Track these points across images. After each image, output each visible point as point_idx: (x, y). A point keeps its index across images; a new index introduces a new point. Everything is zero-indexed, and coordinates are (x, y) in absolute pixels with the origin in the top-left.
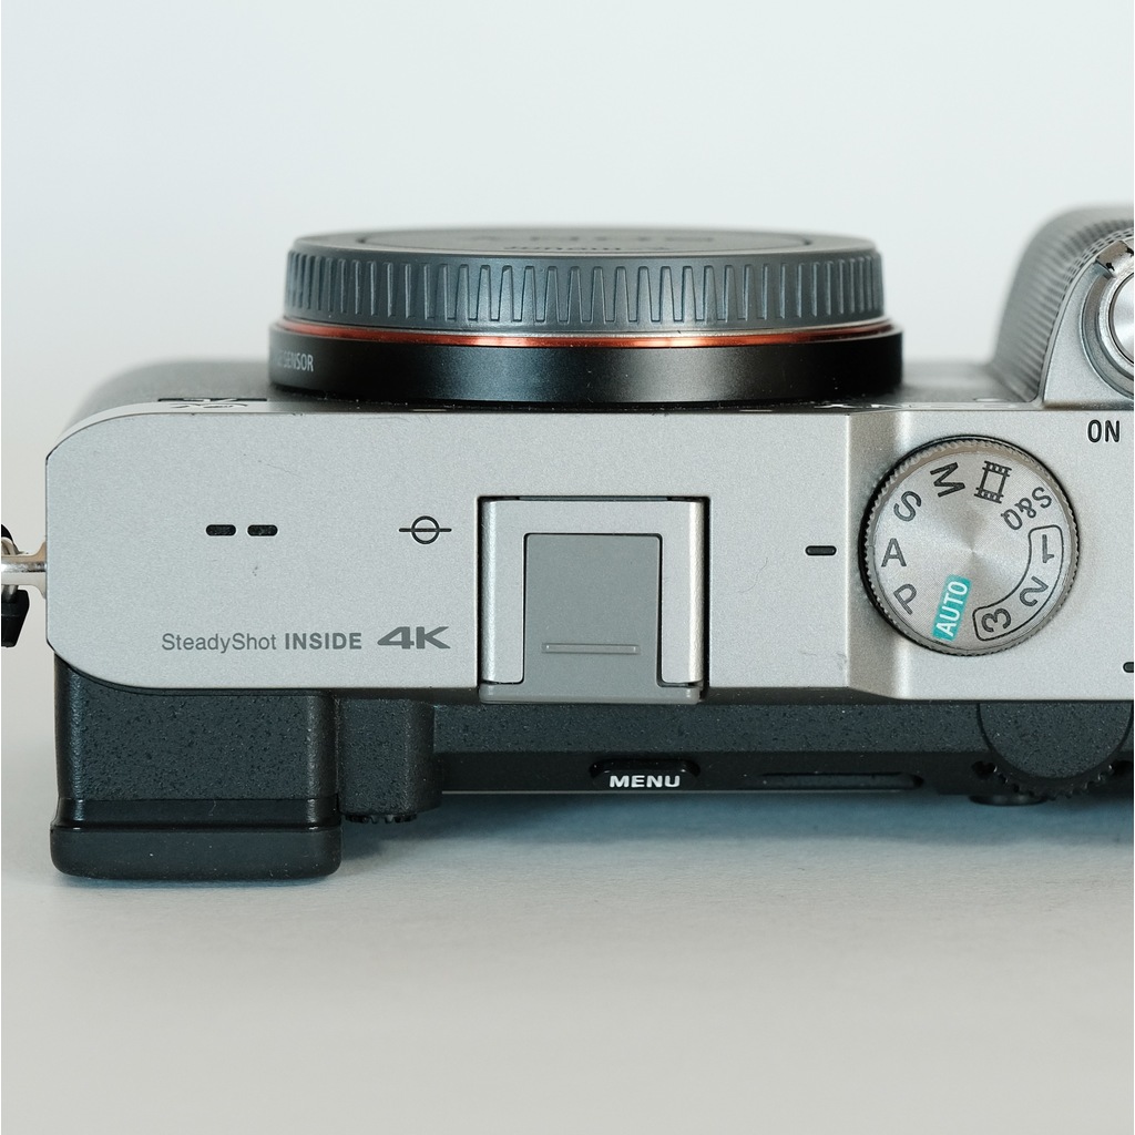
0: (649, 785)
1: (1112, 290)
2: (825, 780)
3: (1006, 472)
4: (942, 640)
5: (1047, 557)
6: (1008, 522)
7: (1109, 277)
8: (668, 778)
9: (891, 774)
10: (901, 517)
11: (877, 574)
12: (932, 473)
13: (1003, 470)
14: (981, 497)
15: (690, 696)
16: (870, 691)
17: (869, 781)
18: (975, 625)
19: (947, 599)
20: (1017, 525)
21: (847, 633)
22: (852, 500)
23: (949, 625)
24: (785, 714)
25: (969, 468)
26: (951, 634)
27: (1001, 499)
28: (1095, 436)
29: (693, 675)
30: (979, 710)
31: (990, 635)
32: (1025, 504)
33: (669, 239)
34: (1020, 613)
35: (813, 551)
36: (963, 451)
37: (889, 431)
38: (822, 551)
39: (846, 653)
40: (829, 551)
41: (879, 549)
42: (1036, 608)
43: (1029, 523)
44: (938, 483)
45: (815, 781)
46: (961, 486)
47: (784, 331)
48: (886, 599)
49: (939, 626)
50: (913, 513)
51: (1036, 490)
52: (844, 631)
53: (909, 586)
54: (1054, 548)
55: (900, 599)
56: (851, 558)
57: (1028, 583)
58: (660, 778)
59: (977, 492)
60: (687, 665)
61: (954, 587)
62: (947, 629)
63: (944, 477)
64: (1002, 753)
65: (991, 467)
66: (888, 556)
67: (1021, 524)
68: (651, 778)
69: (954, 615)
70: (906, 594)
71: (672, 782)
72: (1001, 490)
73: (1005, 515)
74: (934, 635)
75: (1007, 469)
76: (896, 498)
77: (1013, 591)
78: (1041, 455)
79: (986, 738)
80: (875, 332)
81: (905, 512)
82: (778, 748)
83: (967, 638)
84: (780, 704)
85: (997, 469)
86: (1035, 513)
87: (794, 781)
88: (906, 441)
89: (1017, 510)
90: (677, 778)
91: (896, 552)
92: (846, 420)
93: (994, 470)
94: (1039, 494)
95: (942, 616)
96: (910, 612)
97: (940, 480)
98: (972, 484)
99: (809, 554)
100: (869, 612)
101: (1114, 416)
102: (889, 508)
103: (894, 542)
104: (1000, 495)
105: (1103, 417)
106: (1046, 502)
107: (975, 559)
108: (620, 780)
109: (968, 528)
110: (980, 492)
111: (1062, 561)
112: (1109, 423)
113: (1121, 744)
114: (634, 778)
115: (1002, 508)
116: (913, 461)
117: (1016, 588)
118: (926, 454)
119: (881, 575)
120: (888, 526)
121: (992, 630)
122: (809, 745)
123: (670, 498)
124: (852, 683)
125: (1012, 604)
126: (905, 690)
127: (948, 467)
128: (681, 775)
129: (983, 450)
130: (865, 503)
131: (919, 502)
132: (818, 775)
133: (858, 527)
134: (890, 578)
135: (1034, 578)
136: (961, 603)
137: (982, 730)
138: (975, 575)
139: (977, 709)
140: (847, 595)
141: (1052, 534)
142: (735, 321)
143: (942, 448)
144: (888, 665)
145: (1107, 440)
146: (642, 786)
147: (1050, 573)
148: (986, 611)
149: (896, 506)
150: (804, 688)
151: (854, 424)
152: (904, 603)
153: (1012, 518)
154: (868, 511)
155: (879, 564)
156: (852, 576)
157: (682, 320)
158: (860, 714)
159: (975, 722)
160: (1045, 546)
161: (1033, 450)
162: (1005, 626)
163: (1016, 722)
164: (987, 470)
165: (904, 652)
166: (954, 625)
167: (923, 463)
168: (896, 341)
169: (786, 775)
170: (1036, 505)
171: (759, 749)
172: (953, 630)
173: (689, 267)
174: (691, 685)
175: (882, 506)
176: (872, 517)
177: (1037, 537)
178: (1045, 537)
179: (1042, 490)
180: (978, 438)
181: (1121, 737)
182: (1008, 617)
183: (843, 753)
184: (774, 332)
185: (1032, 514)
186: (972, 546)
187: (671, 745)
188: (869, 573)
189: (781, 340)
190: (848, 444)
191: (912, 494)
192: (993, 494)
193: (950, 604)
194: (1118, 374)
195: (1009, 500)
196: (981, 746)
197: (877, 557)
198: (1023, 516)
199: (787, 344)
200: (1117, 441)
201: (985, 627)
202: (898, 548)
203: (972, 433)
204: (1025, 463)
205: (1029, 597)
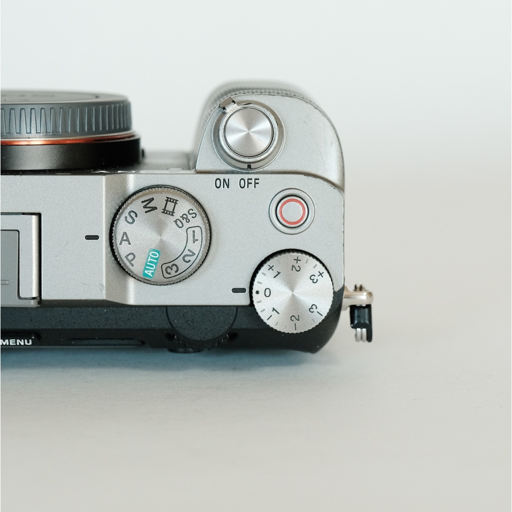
0: (18, 344)
1: (226, 119)
2: (100, 342)
3: (176, 202)
4: (148, 278)
5: (195, 241)
6: (177, 224)
7: (224, 113)
8: (26, 341)
9: (130, 339)
10: (128, 222)
11: (118, 248)
12: (142, 202)
13: (175, 201)
14: (164, 213)
15: (33, 304)
16: (115, 301)
17: (121, 342)
18: (162, 271)
19: (149, 259)
20: (181, 226)
21: (104, 275)
22: (106, 214)
23: (150, 271)
24: (78, 312)
25: (159, 200)
26: (152, 276)
27: (174, 214)
28: (218, 185)
29: (35, 294)
30: (167, 310)
31: (169, 276)
32: (185, 216)
33: (34, 96)
34: (183, 266)
35: (89, 237)
36: (156, 192)
37: (124, 183)
38: (93, 238)
39: (104, 284)
40: (96, 237)
41: (118, 236)
42: (190, 264)
43: (186, 225)
44: (145, 207)
45: (96, 342)
46: (156, 208)
47: (78, 138)
48: (122, 259)
49: (146, 272)
50: (134, 220)
51: (190, 210)
52: (103, 274)
53: (133, 254)
54: (198, 236)
55: (128, 259)
56: (106, 241)
57: (186, 252)
58: (22, 340)
59: (163, 211)
60: (31, 289)
61: (152, 254)
62: (149, 273)
63: (148, 204)
64: (178, 330)
65: (169, 200)
66: (122, 240)
67: (183, 226)
68: (18, 341)
69: (152, 267)
70: (131, 257)
71: (28, 342)
72: (174, 210)
73: (176, 222)
74: (144, 275)
75: (176, 200)
76: (126, 213)
77: (180, 256)
78: (194, 194)
79: (170, 322)
80: (124, 138)
81: (130, 220)
82: (76, 327)
83: (159, 277)
84: (77, 307)
85: (172, 200)
86: (189, 220)
87: (87, 342)
88: (131, 188)
89: (181, 219)
90: (30, 341)
91: (126, 238)
92: (103, 178)
93: (170, 201)
94: (191, 212)
95: (147, 267)
96: (133, 265)
97: (146, 205)
98: (160, 207)
99: (87, 239)
100: (114, 265)
101: (227, 177)
102: (123, 218)
103: (125, 233)
104: (173, 212)
105: (222, 177)
106: (194, 215)
107: (161, 241)
108: (4, 341)
109: (160, 227)
110: (164, 211)
111: (202, 242)
112: (224, 180)
113: (232, 324)
114: (11, 340)
115: (174, 218)
116: (134, 197)
117: (181, 255)
118: (140, 194)
119: (119, 249)
120: (122, 226)
121: (170, 274)
122: (90, 326)
123: (24, 214)
124: (107, 297)
125: (179, 262)
126: (132, 301)
127: (149, 199)
128: (32, 339)
129: (165, 192)
130: (112, 216)
131: (136, 216)
132: (98, 339)
133: (109, 227)
134: (123, 250)
135: (189, 250)
136: (156, 261)
137: (169, 319)
138: (161, 249)
139: (166, 310)
140: (104, 258)
141: (197, 230)
142: (55, 133)
143: (147, 191)
144: (124, 289)
145: (224, 187)
146: (15, 344)
147: (197, 248)
148: (167, 265)
149: (126, 217)
150: (85, 300)
151: (107, 180)
152: (130, 261)
153: (179, 223)
154: (114, 219)
155: (118, 244)
156: (106, 249)
157: (30, 133)
158: (113, 311)
159: (166, 315)
160: (194, 236)
161: (190, 192)
162: (176, 272)
163: (184, 315)
164: (167, 201)
165: (131, 283)
166: (153, 271)
167: (139, 197)
168: (137, 142)
169: (83, 339)
170: (190, 217)
171: (67, 328)
172: (152, 274)
173: (34, 109)
174: (34, 298)
175: (120, 217)
176: (115, 222)
177: (190, 231)
178: (194, 231)
179: (192, 210)
180: (165, 186)
181: (232, 322)
182: (177, 267)
183: (105, 329)
184: (74, 138)
185: (188, 221)
186: (161, 236)
187: (27, 326)
188: (114, 248)
189: (77, 142)
190: (104, 189)
191: (133, 212)
192: (170, 212)
193: (151, 262)
194: (229, 158)
195: (178, 214)
196: (168, 326)
197: (117, 241)
198: (184, 222)
199: (79, 144)
200: (228, 188)
201: (167, 272)
202: (127, 236)
203: (162, 184)
204: (184, 198)
205: (187, 259)
